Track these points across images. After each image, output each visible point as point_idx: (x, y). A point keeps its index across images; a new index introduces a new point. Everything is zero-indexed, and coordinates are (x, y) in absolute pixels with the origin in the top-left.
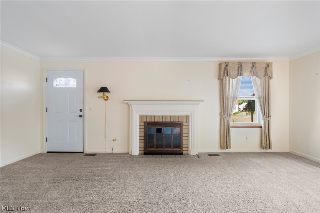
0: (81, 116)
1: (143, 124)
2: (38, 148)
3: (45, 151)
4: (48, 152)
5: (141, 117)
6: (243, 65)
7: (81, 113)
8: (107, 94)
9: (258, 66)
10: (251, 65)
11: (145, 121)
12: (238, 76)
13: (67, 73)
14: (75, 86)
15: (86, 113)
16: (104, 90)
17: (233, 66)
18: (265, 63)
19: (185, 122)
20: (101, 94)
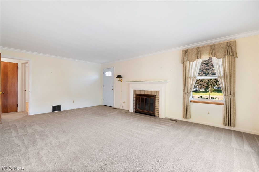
0: (113, 90)
1: (135, 95)
2: (101, 103)
3: (103, 105)
4: (104, 105)
5: (134, 91)
6: (201, 49)
7: (113, 88)
8: (121, 79)
9: (217, 47)
10: (209, 48)
11: (136, 93)
12: (196, 59)
13: (108, 69)
14: (111, 75)
15: (114, 88)
16: (119, 76)
17: (192, 52)
18: (225, 43)
19: (157, 95)
20: (118, 79)
